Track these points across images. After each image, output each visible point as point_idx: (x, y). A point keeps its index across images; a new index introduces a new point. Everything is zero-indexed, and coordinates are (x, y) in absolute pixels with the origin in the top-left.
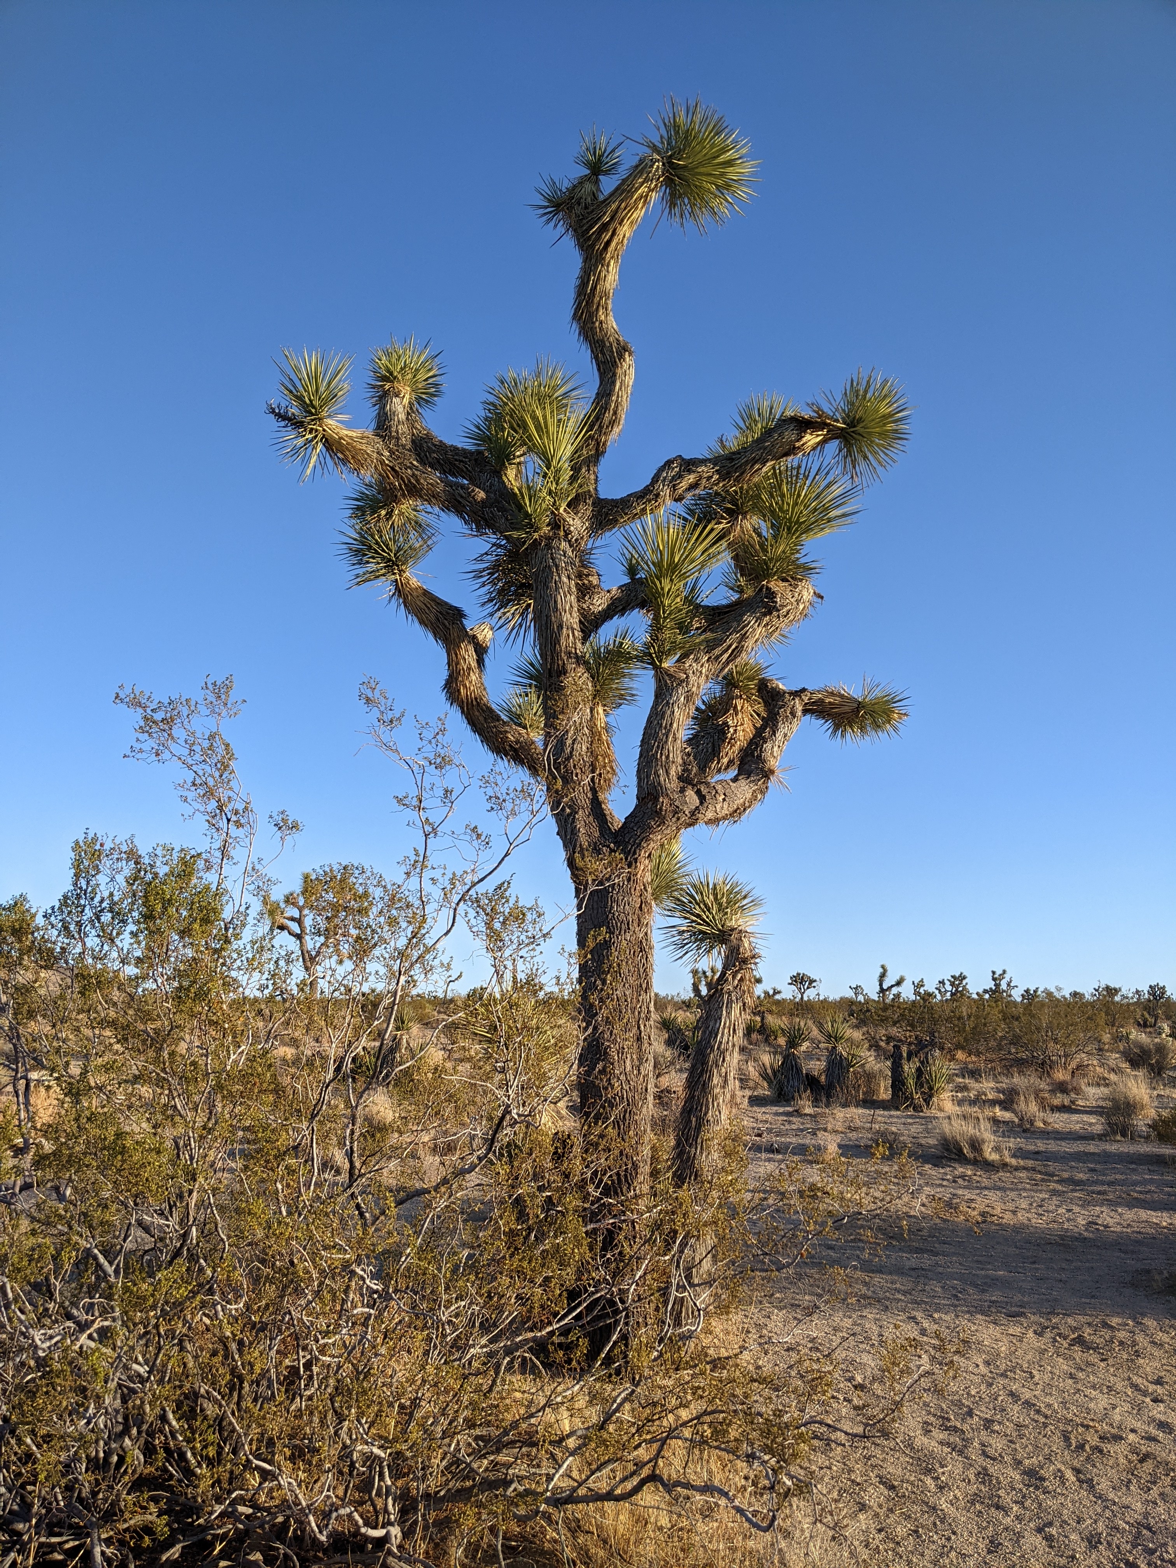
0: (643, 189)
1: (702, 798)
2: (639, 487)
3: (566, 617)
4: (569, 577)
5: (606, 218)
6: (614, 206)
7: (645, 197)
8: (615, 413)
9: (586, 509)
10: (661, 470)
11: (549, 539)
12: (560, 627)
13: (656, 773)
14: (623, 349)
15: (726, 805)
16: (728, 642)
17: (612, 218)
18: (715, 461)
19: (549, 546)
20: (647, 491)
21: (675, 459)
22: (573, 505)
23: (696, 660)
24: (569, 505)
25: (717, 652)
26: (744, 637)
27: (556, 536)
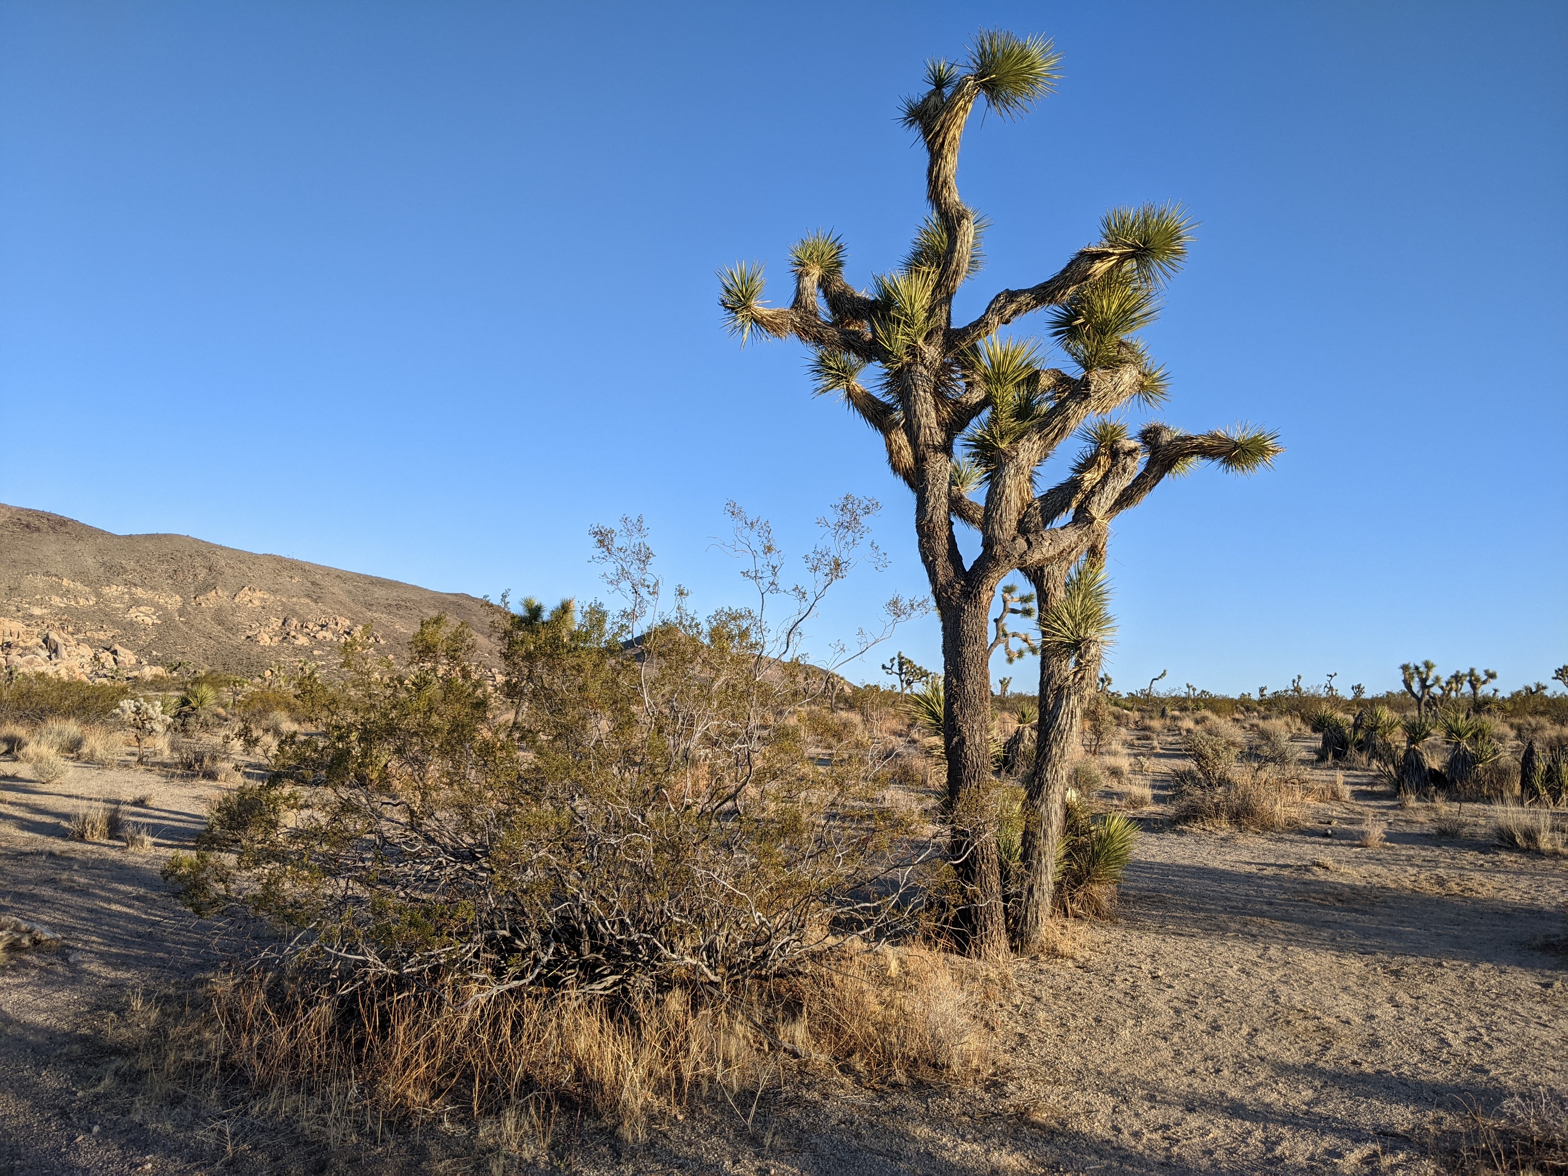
0: (961, 103)
1: (1029, 544)
2: (976, 318)
3: (923, 420)
4: (925, 391)
5: (937, 128)
6: (942, 118)
7: (965, 108)
8: (958, 265)
9: (939, 338)
10: (992, 303)
11: (909, 365)
12: (919, 427)
13: (993, 529)
14: (962, 216)
15: (1051, 548)
16: (1054, 423)
17: (942, 127)
18: (1031, 291)
19: (909, 371)
20: (980, 321)
21: (1002, 293)
22: (928, 338)
23: (1029, 440)
24: (925, 339)
25: (1046, 431)
26: (1067, 419)
27: (915, 363)
